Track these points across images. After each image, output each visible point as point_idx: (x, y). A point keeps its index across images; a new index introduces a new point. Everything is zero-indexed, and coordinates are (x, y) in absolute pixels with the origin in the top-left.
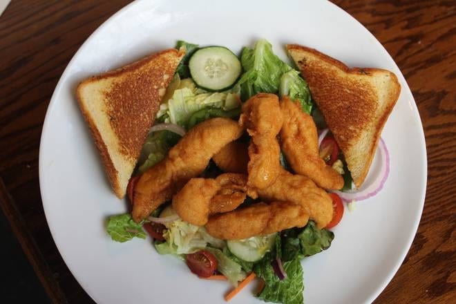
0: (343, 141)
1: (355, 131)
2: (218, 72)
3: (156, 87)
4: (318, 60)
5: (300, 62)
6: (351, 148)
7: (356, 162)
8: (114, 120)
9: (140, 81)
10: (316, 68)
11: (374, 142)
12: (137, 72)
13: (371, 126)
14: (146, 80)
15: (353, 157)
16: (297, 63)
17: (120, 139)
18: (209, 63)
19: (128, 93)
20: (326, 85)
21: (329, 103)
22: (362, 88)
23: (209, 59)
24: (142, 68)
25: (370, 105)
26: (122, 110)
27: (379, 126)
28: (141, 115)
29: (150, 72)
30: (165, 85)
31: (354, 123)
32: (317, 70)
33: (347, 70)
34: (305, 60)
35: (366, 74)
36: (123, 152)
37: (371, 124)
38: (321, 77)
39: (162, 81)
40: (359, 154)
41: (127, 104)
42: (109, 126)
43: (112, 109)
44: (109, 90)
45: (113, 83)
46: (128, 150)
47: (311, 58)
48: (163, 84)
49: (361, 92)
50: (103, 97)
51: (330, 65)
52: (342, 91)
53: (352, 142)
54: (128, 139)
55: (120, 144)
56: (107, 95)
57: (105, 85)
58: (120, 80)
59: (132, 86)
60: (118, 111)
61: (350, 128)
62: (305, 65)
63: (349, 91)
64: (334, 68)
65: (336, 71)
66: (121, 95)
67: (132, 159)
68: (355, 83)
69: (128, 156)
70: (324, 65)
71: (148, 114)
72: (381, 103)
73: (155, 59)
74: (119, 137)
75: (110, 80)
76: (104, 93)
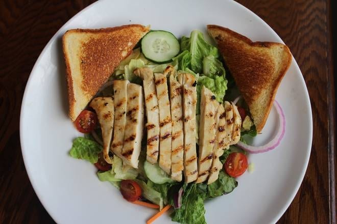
0: (248, 97)
1: (257, 89)
2: (162, 49)
3: (120, 49)
4: (230, 36)
5: (217, 38)
6: (253, 103)
7: (258, 113)
8: (84, 64)
9: (110, 42)
10: (228, 42)
11: (271, 97)
12: (110, 34)
14: (115, 42)
15: (255, 109)
16: (214, 39)
17: (84, 79)
18: (157, 42)
19: (99, 48)
20: (235, 55)
21: (238, 68)
22: (262, 57)
23: (157, 40)
24: (114, 33)
25: (268, 70)
26: (91, 58)
27: (275, 86)
28: (105, 66)
29: (120, 37)
30: (128, 49)
31: (256, 84)
32: (229, 44)
33: (252, 44)
34: (220, 36)
35: (266, 46)
36: (84, 89)
37: (269, 84)
38: (232, 49)
39: (127, 46)
40: (259, 107)
41: (96, 56)
42: (79, 67)
43: (85, 56)
44: (86, 42)
45: (91, 38)
46: (88, 89)
47: (225, 35)
48: (126, 48)
49: (261, 60)
50: (81, 45)
51: (238, 40)
52: (248, 59)
53: (255, 98)
54: (90, 80)
55: (83, 82)
56: (84, 45)
57: (85, 37)
58: (96, 36)
59: (103, 44)
60: (88, 58)
61: (253, 87)
62: (221, 40)
63: (252, 60)
64: (241, 42)
65: (243, 44)
66: (94, 48)
67: (89, 95)
68: (257, 53)
69: (87, 92)
70: (234, 40)
71: (110, 67)
72: (277, 68)
74: (84, 77)
75: (89, 34)
76: (82, 43)
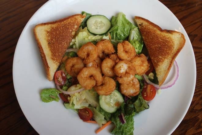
0: (156, 63)
1: (162, 59)
2: (100, 26)
3: (71, 31)
4: (148, 24)
5: (140, 25)
6: (159, 67)
7: (161, 73)
8: (50, 44)
9: (64, 27)
11: (170, 64)
12: (62, 23)
13: (170, 57)
14: (66, 27)
15: (160, 71)
16: (138, 25)
17: (52, 53)
18: (96, 22)
19: (58, 32)
20: (151, 36)
21: (151, 45)
22: (167, 39)
24: (65, 22)
25: (170, 47)
26: (54, 39)
28: (63, 43)
29: (69, 23)
30: (75, 30)
31: (162, 55)
32: (147, 29)
33: (161, 30)
34: (142, 24)
35: (170, 33)
36: (53, 59)
37: (170, 56)
38: (149, 32)
39: (74, 28)
40: (162, 70)
41: (57, 37)
42: (47, 47)
43: (49, 39)
44: (49, 30)
45: (51, 27)
46: (55, 58)
47: (145, 23)
48: (74, 30)
49: (167, 41)
50: (46, 33)
51: (154, 27)
52: (158, 40)
53: (160, 64)
54: (56, 53)
55: (52, 55)
56: (48, 32)
57: (48, 27)
58: (54, 26)
59: (59, 29)
60: (52, 40)
61: (160, 57)
62: (142, 26)
63: (161, 40)
64: (155, 29)
65: (156, 30)
66: (54, 33)
67: (57, 62)
68: (164, 37)
69: (55, 61)
70: (151, 27)
71: (66, 43)
73: (72, 18)
75: (50, 25)
76: (46, 31)
